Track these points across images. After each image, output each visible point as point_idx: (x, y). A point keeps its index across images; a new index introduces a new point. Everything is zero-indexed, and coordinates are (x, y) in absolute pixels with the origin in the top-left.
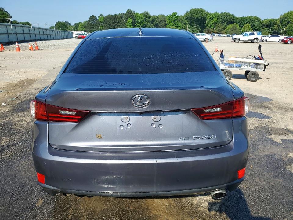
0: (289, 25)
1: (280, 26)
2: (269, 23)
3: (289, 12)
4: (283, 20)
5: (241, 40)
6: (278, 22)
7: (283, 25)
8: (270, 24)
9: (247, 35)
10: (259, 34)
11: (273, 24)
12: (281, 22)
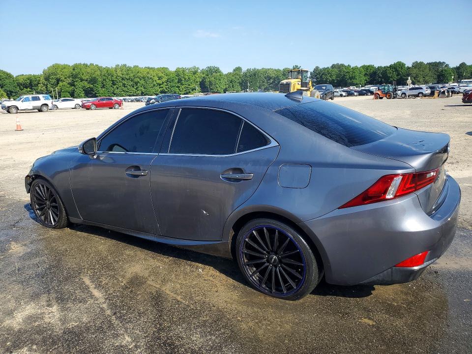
0: (61, 84)
1: (48, 86)
2: (29, 81)
3: (53, 66)
4: (49, 76)
5: (20, 109)
6: (42, 80)
7: (52, 84)
8: (31, 82)
9: (27, 100)
10: (46, 99)
11: (36, 83)
12: (47, 79)
